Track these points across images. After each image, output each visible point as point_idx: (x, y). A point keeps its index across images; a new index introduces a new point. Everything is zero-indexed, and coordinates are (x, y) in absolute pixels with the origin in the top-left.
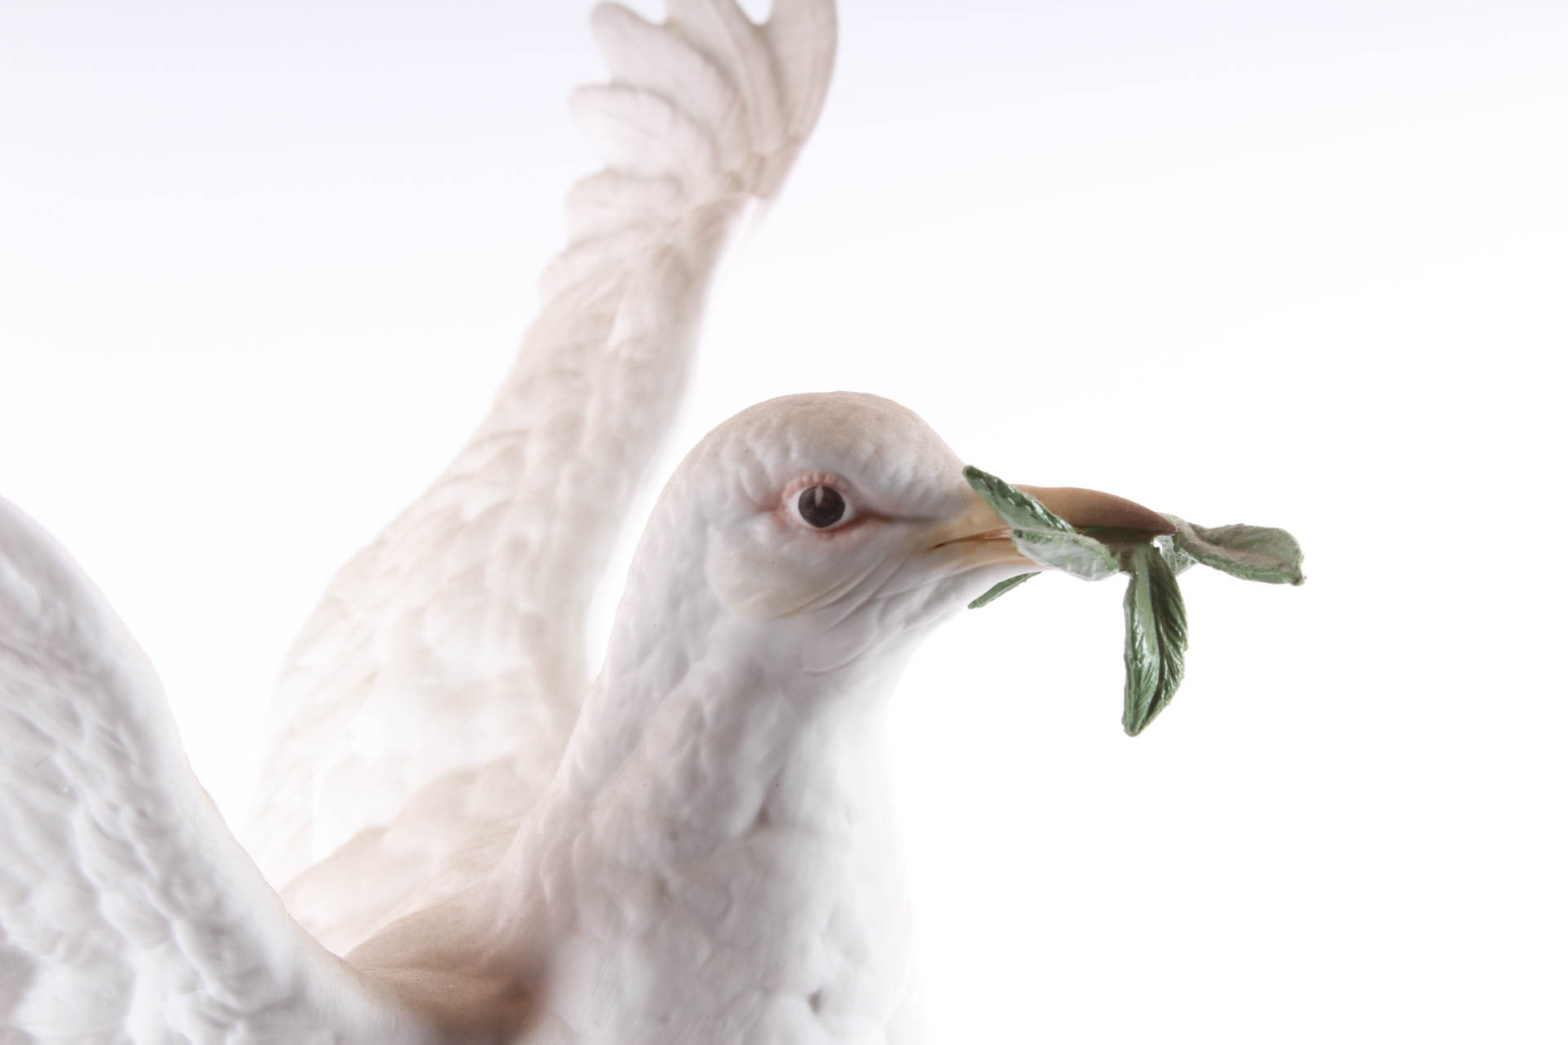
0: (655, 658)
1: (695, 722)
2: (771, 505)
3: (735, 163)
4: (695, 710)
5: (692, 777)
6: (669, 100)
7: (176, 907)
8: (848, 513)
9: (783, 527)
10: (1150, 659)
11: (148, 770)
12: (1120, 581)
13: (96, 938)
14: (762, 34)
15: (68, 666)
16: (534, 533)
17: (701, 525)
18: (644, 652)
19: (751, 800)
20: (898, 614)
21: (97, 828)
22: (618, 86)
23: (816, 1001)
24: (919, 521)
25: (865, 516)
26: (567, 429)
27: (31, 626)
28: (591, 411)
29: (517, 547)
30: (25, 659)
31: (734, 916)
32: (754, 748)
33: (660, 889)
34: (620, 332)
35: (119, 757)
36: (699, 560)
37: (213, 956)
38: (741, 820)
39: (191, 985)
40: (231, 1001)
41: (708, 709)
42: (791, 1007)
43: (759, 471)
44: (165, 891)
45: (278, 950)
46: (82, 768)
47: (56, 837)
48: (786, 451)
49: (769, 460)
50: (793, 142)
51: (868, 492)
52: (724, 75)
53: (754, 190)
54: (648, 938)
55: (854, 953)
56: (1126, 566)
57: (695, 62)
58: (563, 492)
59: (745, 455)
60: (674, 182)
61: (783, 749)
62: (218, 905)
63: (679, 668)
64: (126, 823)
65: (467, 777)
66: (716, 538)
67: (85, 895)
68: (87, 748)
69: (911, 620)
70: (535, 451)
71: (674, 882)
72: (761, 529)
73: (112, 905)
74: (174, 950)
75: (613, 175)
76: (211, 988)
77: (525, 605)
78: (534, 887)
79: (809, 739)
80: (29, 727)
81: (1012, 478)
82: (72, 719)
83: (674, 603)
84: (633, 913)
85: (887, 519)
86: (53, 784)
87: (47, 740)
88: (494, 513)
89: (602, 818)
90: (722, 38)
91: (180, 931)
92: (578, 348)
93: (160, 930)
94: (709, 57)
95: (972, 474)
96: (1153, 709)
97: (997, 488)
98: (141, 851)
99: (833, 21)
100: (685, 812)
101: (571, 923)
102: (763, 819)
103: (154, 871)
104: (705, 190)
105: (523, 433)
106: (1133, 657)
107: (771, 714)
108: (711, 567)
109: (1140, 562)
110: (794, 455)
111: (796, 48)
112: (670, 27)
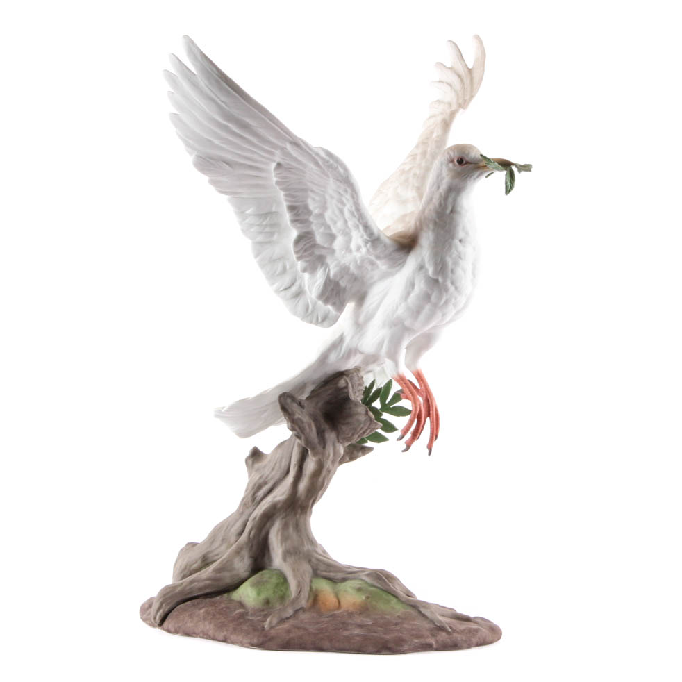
0: (435, 186)
1: (441, 196)
2: (452, 161)
3: (461, 101)
4: (441, 193)
5: (440, 205)
6: (450, 85)
7: (361, 223)
8: (464, 162)
9: (454, 165)
10: (509, 183)
11: (357, 200)
12: (505, 172)
13: (347, 230)
14: (470, 71)
15: (347, 183)
16: (418, 172)
17: (442, 164)
18: (433, 185)
19: (450, 208)
20: (472, 178)
21: (349, 210)
22: (440, 81)
23: (460, 241)
24: (476, 163)
25: (467, 163)
26: (424, 153)
27: (342, 176)
28: (429, 149)
29: (415, 174)
30: (341, 182)
31: (447, 227)
32: (450, 200)
33: (435, 223)
34: (435, 135)
35: (353, 198)
36: (441, 170)
37: (366, 232)
38: (448, 211)
39: (362, 237)
40: (368, 239)
41: (443, 194)
42: (456, 241)
43: (450, 156)
44: (359, 220)
45: (376, 231)
46: (348, 200)
47: (342, 212)
48: (454, 153)
49: (452, 154)
50: (472, 97)
51: (468, 159)
52: (462, 80)
53: (462, 108)
54: (433, 230)
55: (467, 233)
56: (506, 170)
57: (456, 76)
58: (423, 164)
59: (448, 153)
60: (450, 104)
61: (455, 201)
62: (366, 223)
63: (438, 188)
64: (353, 208)
65: (405, 215)
66: (444, 167)
67: (346, 222)
68: (348, 196)
69: (475, 179)
70: (418, 157)
71: (437, 220)
72: (451, 165)
73: (350, 223)
74: (359, 231)
75: (439, 101)
76: (365, 237)
77: (416, 185)
78: (416, 223)
79: (459, 199)
80: (340, 193)
81: (488, 156)
82: (346, 191)
83: (438, 177)
84: (431, 226)
85: (470, 163)
86: (342, 203)
87: (342, 195)
88: (411, 169)
89: (427, 211)
90: (462, 71)
91: (361, 227)
92: (427, 138)
93: (357, 227)
94: (459, 76)
95: (481, 155)
96: (509, 191)
97: (485, 158)
98: (355, 213)
99: (484, 70)
100: (439, 210)
101: (421, 229)
102: (452, 211)
103: (357, 216)
104: (454, 107)
105: (416, 155)
106: (506, 183)
107: (453, 195)
108: (443, 171)
109: (508, 169)
110: (456, 153)
111: (476, 75)
112: (451, 68)
